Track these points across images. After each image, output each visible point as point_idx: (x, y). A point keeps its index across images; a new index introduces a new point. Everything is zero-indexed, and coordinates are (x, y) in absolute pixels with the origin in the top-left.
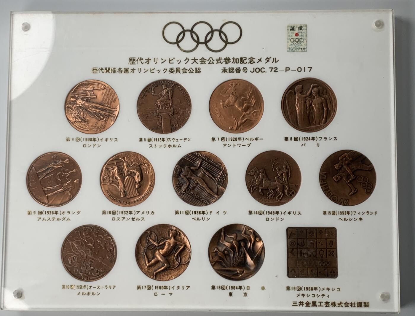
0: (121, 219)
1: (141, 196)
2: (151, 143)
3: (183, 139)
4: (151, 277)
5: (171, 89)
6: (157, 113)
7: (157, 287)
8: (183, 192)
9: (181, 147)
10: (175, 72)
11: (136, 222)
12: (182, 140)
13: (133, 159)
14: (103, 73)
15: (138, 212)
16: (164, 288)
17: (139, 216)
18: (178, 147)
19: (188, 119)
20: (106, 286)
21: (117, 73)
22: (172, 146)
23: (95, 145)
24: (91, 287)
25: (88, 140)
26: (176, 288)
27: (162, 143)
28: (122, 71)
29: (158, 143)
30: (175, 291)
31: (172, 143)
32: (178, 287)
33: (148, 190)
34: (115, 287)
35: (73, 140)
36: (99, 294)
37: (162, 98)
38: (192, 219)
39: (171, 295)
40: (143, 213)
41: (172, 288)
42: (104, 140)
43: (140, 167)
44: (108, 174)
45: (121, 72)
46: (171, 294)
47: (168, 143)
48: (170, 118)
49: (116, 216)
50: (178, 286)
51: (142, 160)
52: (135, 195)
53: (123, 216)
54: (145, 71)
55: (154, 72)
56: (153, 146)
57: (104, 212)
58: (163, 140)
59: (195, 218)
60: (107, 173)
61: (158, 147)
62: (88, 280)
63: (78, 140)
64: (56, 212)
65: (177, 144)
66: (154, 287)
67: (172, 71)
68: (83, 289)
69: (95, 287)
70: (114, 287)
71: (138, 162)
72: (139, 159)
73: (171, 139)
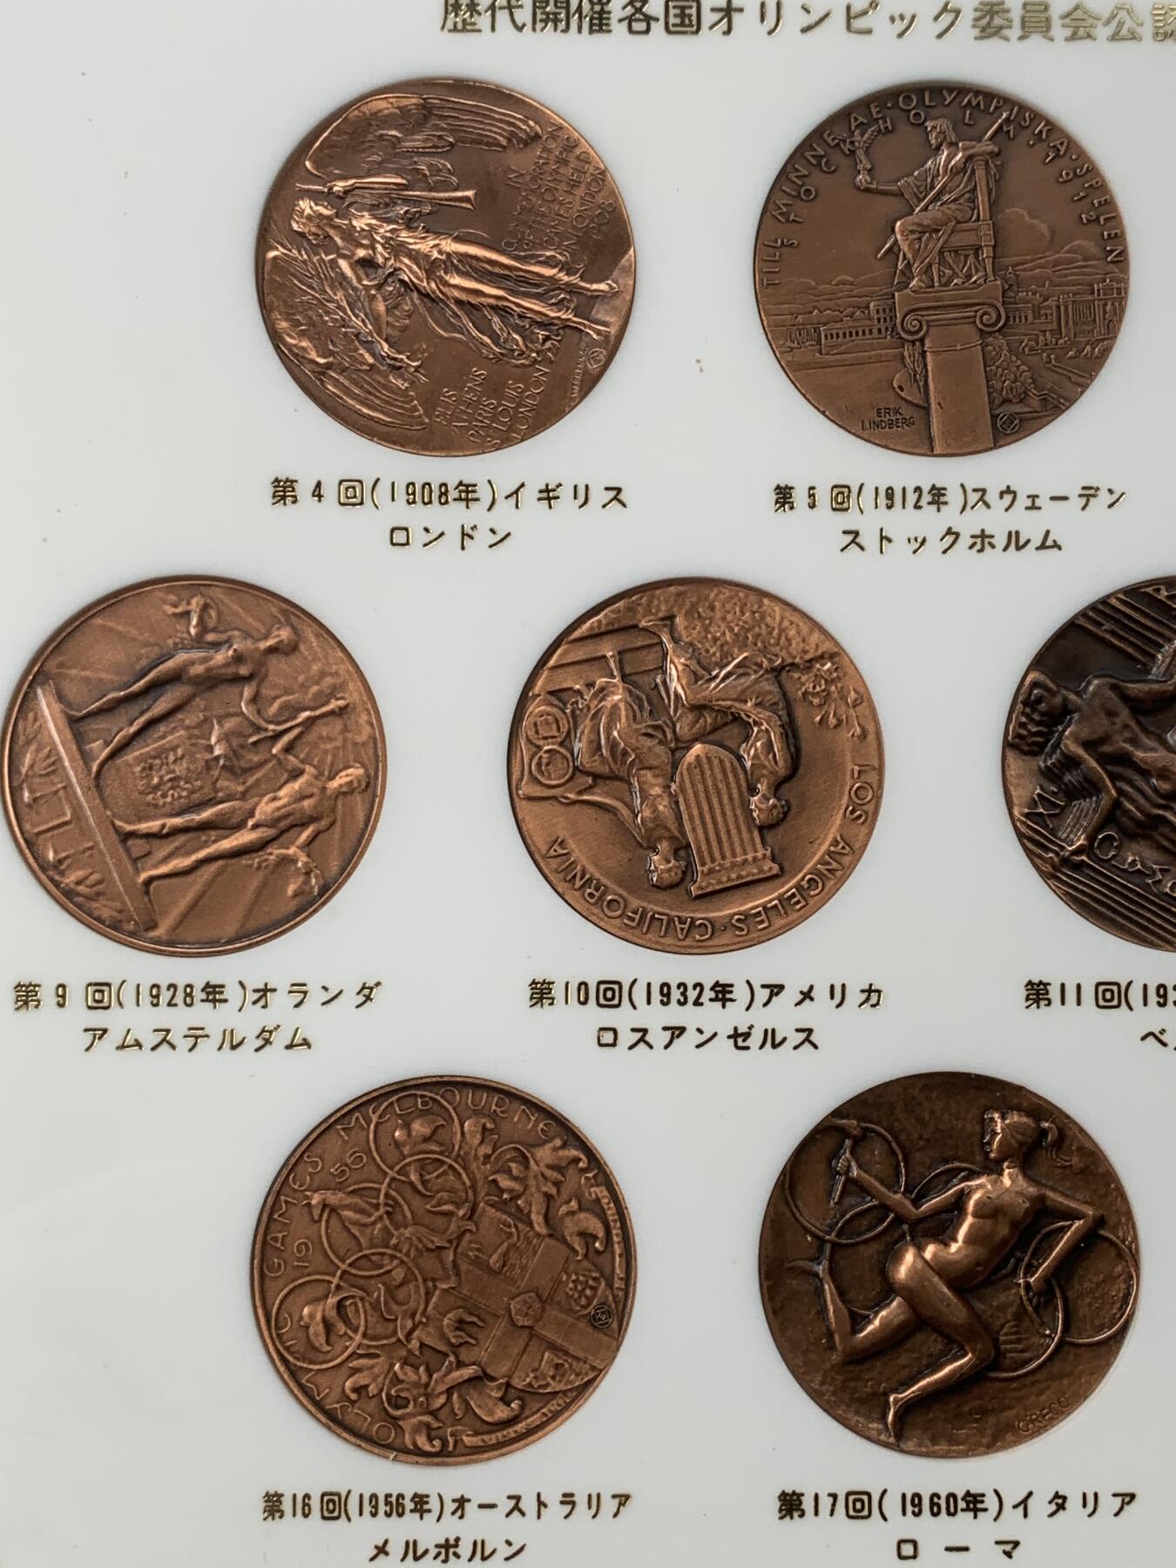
0: (658, 1037)
1: (794, 881)
2: (850, 520)
3: (1073, 491)
4: (873, 1434)
5: (986, 146)
6: (893, 309)
7: (913, 1504)
8: (1075, 852)
9: (1056, 546)
10: (1016, 32)
11: (758, 1057)
12: (1065, 498)
13: (732, 630)
14: (520, 29)
15: (776, 990)
16: (961, 1505)
17: (783, 1016)
18: (1043, 546)
19: (1106, 352)
20: (568, 1500)
21: (620, 29)
22: (1000, 541)
23: (474, 528)
24: (461, 1502)
25: (419, 494)
26: (1040, 1506)
27: (931, 522)
28: (649, 19)
29: (903, 522)
30: (1035, 1530)
31: (997, 521)
32: (1059, 1502)
33: (835, 843)
34: (623, 1499)
35: (317, 493)
36: (521, 1549)
37: (926, 209)
38: (1143, 1038)
39: (1009, 1554)
40: (807, 995)
41: (1015, 1507)
42: (530, 496)
43: (781, 686)
44: (564, 730)
45: (641, 26)
46: (1008, 1548)
47: (969, 524)
48: (984, 346)
49: (623, 1019)
50: (1057, 1496)
51: (792, 632)
52: (751, 872)
53: (675, 1014)
54: (805, 24)
55: (869, 32)
56: (869, 538)
57: (541, 993)
58: (938, 496)
59: (1163, 1032)
60: (557, 721)
61: (900, 549)
62: (445, 1454)
63: (353, 494)
64: (213, 993)
65: (1031, 528)
66: (892, 1505)
67: (997, 21)
68: (411, 1519)
69: (493, 1506)
70: (621, 1504)
71: (764, 651)
72: (770, 630)
73: (992, 497)
